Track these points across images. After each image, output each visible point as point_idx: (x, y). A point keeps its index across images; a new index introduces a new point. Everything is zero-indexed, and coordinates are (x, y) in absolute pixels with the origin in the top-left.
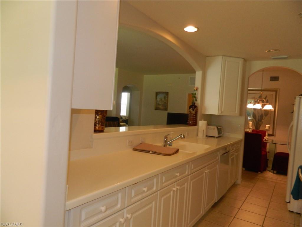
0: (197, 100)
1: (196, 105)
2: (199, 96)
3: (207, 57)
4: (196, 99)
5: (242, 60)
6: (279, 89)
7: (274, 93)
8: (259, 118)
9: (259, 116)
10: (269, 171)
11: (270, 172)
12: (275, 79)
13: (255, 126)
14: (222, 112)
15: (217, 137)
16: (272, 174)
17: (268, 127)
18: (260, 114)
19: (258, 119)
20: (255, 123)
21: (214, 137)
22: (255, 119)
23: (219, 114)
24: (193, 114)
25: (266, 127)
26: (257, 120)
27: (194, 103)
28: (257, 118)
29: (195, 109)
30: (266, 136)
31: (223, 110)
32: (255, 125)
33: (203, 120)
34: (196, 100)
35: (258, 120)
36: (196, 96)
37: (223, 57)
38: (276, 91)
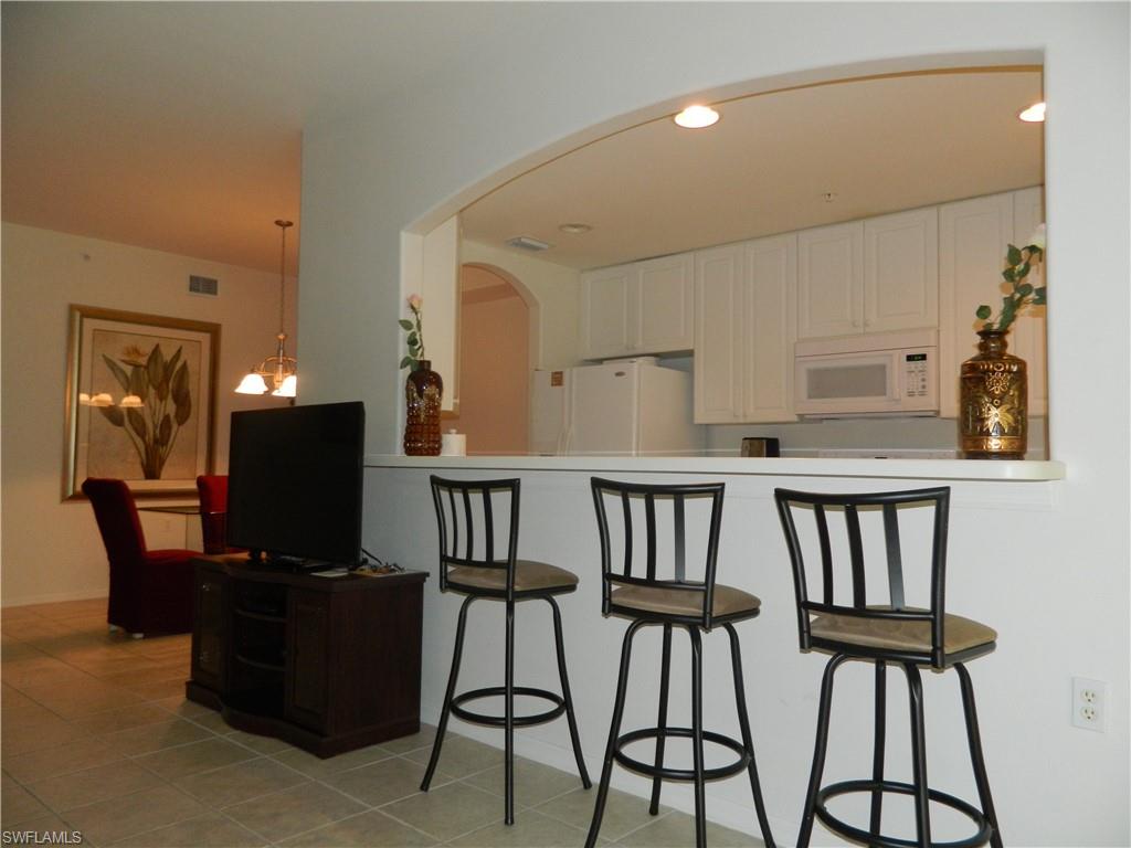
7: (205, 338)
8: (158, 431)
9: (155, 426)
13: (142, 464)
18: (161, 418)
19: (155, 435)
20: (143, 450)
22: (143, 438)
26: (152, 442)
28: (152, 433)
32: (145, 462)
33: (453, 431)
35: (156, 441)
38: (213, 332)
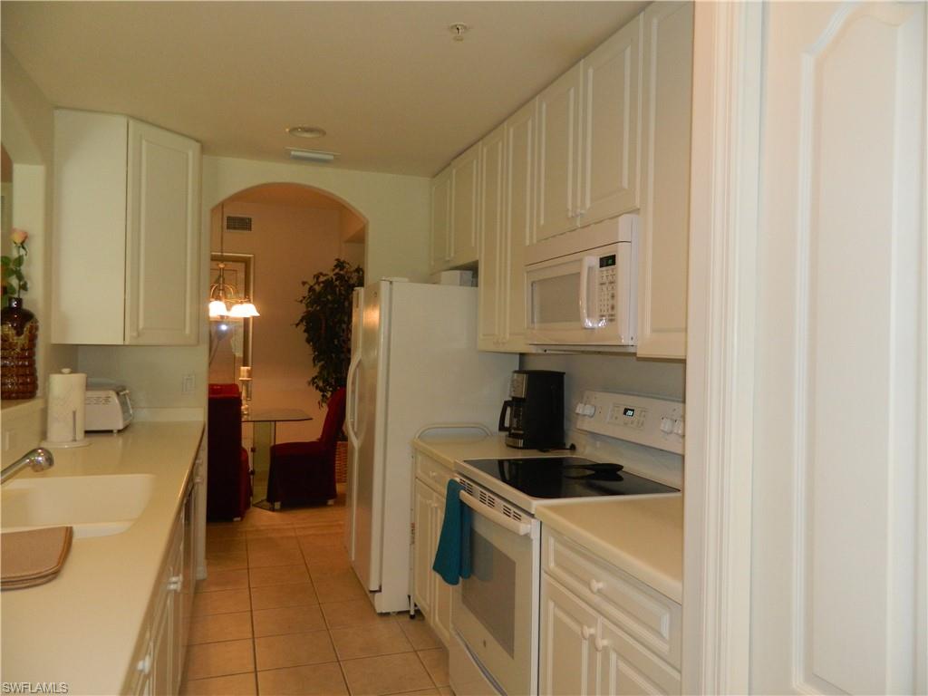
0: (28, 286)
1: (25, 306)
2: (34, 270)
3: (57, 108)
4: (25, 284)
5: (197, 145)
6: (254, 257)
7: (241, 266)
10: (258, 505)
11: (261, 508)
12: (239, 224)
14: (139, 335)
15: (119, 431)
16: (270, 513)
17: (246, 374)
21: (110, 432)
23: (127, 343)
24: (18, 350)
25: (242, 374)
27: (19, 301)
29: (28, 326)
30: (244, 402)
31: (141, 327)
33: (66, 370)
34: (24, 287)
36: (23, 269)
37: (131, 122)
38: (246, 262)
